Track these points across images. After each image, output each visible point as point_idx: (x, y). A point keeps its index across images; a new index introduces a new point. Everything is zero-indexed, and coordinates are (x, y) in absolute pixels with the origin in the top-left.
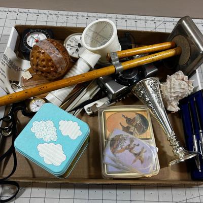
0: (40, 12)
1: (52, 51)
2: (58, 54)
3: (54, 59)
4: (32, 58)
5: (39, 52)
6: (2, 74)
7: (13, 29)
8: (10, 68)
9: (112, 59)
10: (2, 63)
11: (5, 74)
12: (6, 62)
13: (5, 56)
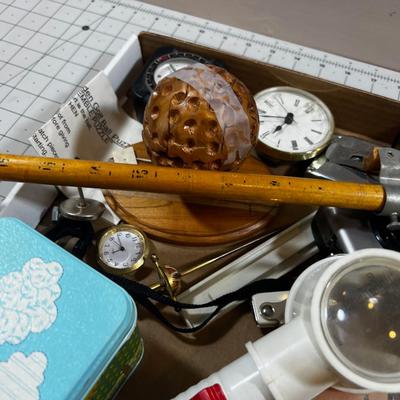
0: (209, 26)
1: (219, 97)
2: (237, 109)
3: (221, 122)
4: (154, 116)
5: (181, 97)
6: (61, 134)
7: (134, 38)
8: (89, 126)
9: (383, 167)
10: (73, 107)
11: (71, 138)
12: (83, 107)
13: (86, 91)
